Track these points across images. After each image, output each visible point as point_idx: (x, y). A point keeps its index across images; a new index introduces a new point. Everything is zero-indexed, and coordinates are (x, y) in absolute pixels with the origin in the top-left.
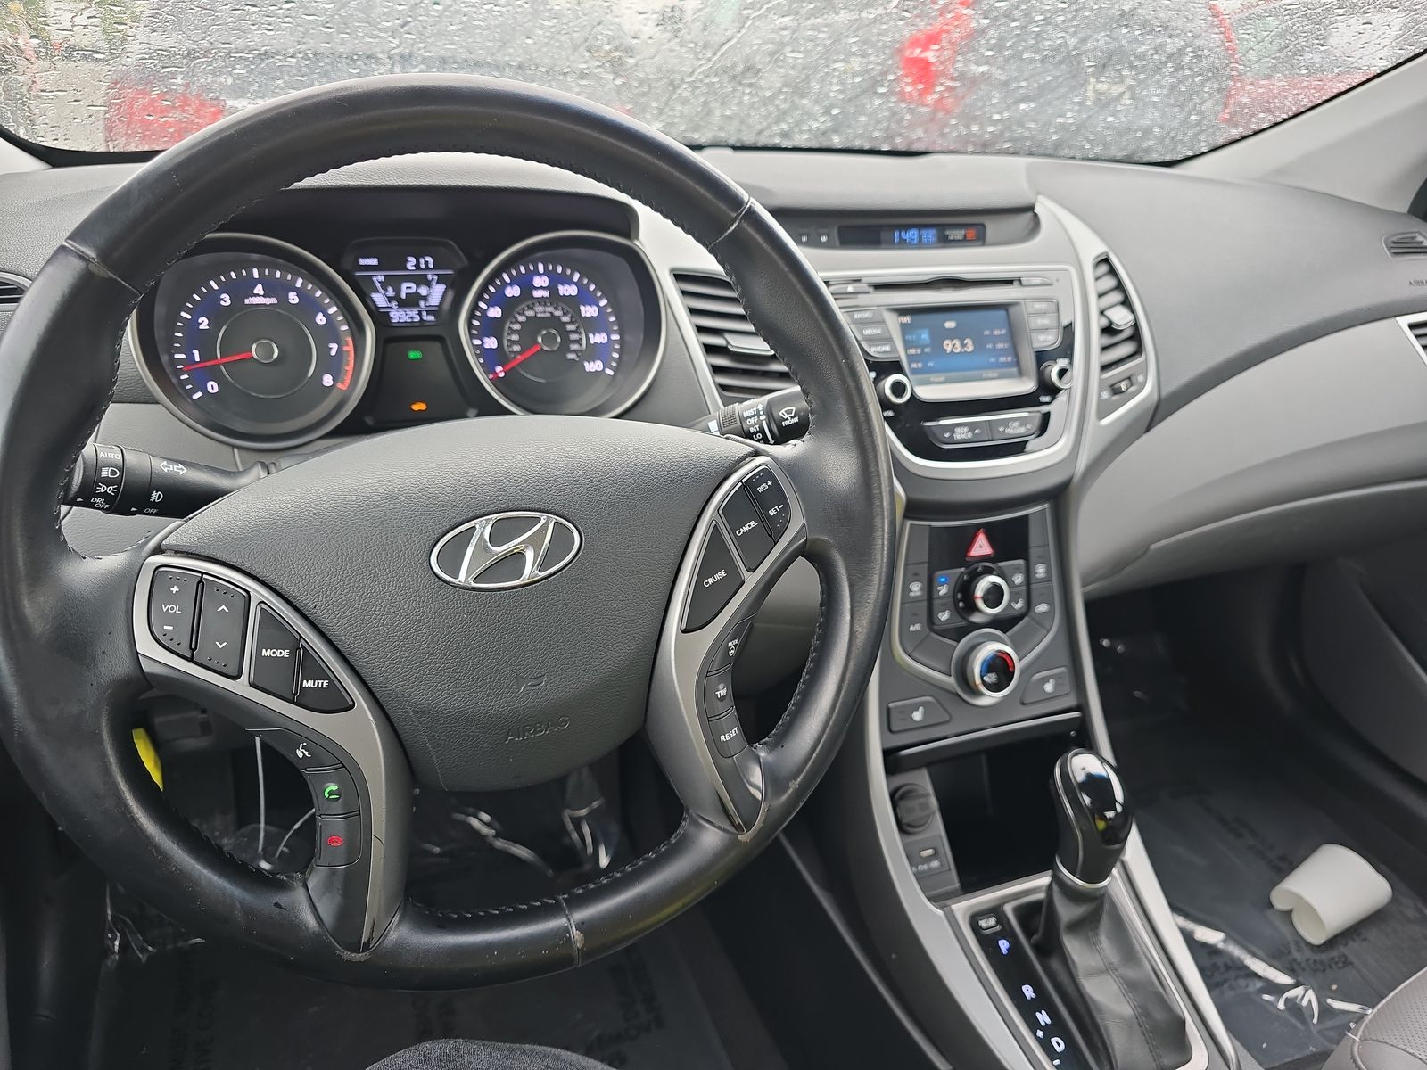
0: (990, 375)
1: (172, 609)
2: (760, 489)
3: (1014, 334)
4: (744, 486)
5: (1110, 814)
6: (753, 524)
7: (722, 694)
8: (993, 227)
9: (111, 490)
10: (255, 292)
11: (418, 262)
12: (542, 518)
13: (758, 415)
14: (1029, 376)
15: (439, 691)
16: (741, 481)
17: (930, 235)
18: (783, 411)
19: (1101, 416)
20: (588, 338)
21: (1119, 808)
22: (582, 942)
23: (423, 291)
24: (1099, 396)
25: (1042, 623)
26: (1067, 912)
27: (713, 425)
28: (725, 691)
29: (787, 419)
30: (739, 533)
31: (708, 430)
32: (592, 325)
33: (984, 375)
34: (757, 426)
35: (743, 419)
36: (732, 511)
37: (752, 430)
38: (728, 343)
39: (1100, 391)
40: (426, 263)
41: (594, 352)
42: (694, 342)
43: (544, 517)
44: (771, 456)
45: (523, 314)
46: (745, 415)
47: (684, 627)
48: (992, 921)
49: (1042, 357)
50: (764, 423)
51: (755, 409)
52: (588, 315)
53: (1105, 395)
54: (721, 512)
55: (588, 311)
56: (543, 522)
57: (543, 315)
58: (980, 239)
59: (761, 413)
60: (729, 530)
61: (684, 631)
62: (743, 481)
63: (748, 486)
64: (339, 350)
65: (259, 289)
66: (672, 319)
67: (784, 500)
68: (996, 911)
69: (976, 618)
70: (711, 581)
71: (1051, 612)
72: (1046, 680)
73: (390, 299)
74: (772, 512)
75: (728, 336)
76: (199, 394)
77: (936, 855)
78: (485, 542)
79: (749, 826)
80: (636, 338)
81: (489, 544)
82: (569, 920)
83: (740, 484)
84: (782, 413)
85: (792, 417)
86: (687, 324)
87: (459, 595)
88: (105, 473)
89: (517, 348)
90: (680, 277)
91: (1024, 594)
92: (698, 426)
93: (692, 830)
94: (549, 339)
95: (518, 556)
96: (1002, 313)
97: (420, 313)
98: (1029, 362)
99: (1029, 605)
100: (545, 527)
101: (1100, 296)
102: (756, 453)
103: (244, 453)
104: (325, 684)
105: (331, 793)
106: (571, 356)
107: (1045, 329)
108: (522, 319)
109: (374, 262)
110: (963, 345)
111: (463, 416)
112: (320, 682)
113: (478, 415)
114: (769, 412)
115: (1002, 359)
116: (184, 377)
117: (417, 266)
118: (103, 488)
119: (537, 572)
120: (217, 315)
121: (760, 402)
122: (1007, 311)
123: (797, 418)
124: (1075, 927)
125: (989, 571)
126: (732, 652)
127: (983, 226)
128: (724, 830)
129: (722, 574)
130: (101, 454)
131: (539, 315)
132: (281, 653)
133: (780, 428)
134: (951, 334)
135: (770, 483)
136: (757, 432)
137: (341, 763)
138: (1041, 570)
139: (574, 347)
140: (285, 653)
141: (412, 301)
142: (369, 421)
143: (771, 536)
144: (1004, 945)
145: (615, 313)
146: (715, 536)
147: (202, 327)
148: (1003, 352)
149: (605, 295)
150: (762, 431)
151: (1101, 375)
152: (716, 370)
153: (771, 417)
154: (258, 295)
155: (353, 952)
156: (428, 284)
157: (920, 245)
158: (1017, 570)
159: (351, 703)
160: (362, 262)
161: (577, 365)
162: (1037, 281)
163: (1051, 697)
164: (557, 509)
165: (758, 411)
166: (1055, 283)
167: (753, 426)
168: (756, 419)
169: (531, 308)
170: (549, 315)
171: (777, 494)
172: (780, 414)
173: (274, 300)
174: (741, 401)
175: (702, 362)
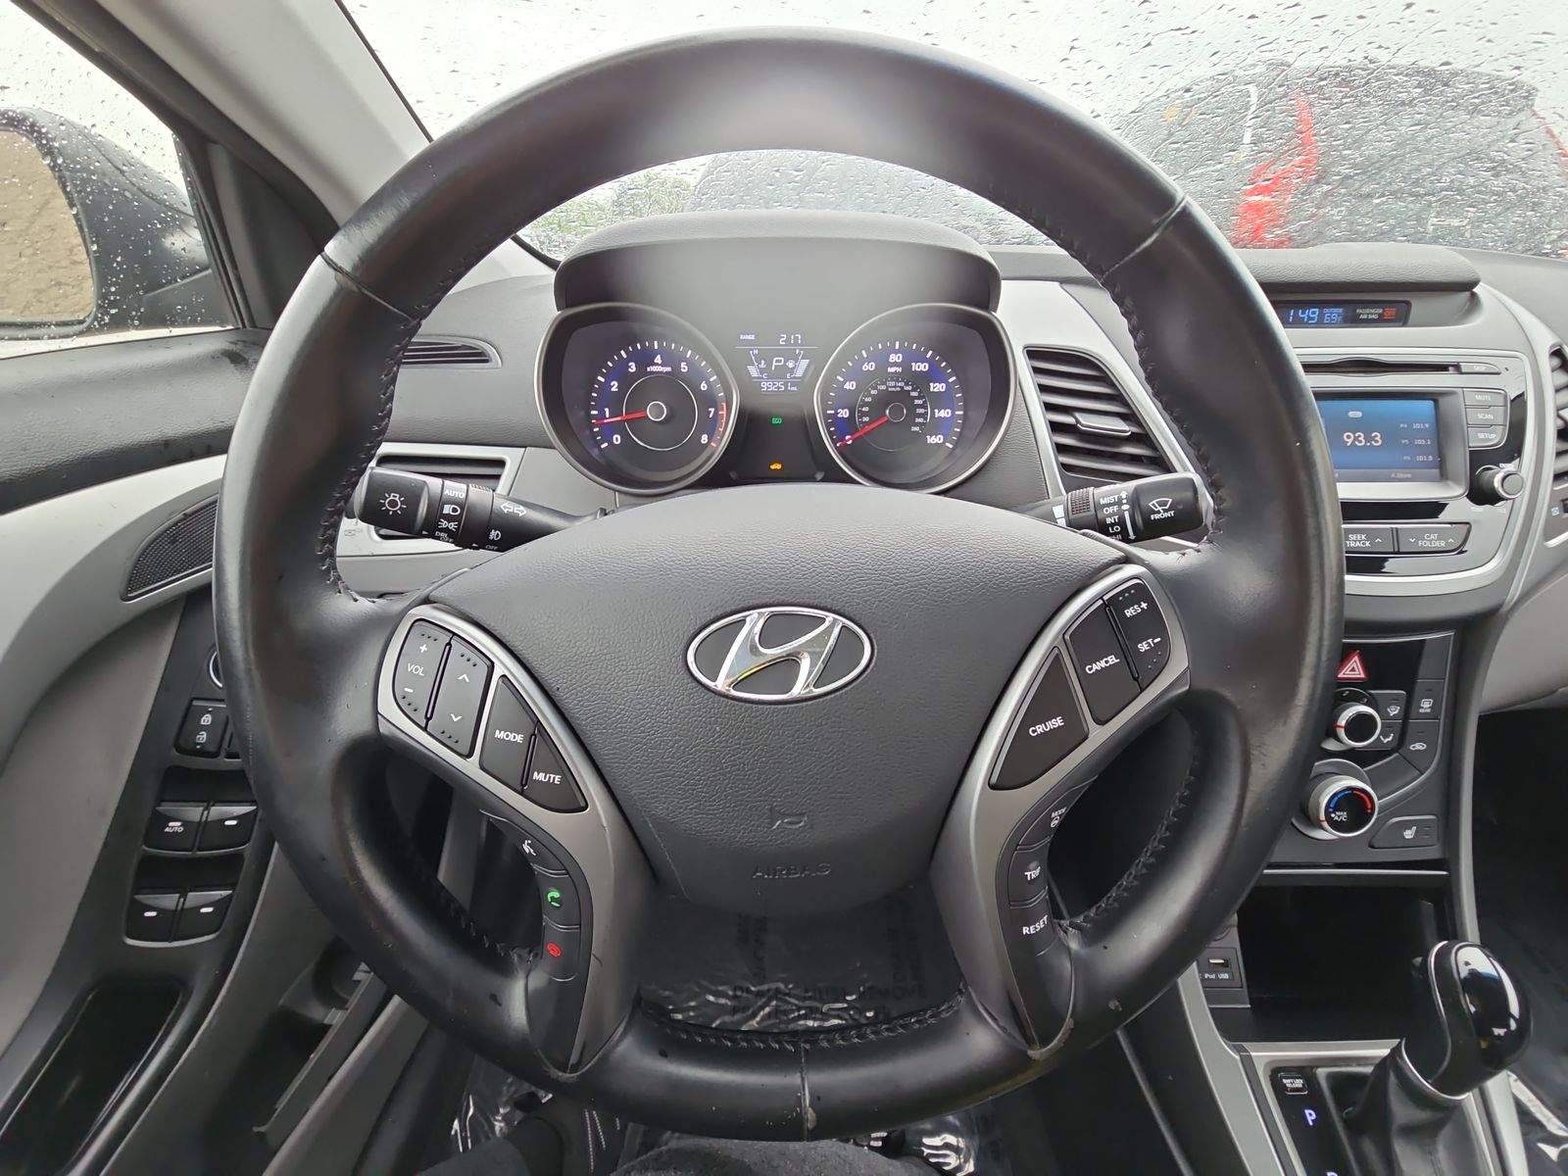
0: (1401, 476)
1: (417, 670)
2: (1129, 612)
3: (1443, 430)
4: (1105, 605)
5: (1499, 1031)
6: (1112, 660)
7: (1033, 876)
8: (1419, 306)
9: (452, 526)
10: (656, 361)
11: (789, 338)
12: (827, 619)
13: (1119, 503)
14: (1456, 481)
15: (681, 808)
16: (1101, 598)
17: (1336, 313)
18: (1154, 502)
19: (1549, 535)
20: (933, 413)
21: (1513, 1025)
22: (814, 1124)
23: (790, 364)
24: (1549, 512)
25: (1415, 763)
26: (1402, 1111)
27: (1059, 511)
28: (1037, 872)
29: (1159, 512)
30: (1090, 669)
31: (1050, 518)
32: (939, 401)
33: (1393, 475)
34: (1116, 517)
35: (1098, 507)
36: (1086, 638)
37: (1109, 521)
38: (1078, 421)
39: (1550, 507)
40: (796, 339)
41: (937, 426)
42: (1040, 419)
43: (830, 617)
44: (1148, 566)
45: (875, 388)
46: (1102, 502)
47: (994, 780)
48: (1299, 1083)
49: (1480, 459)
50: (1127, 514)
51: (1116, 497)
52: (936, 390)
53: (1556, 511)
54: (1067, 637)
55: (938, 387)
56: (827, 624)
57: (893, 389)
58: (1402, 319)
59: (1124, 501)
60: (1076, 662)
61: (993, 787)
62: (1106, 598)
63: (1112, 606)
64: (716, 413)
65: (658, 359)
66: (1021, 394)
67: (1162, 631)
68: (1305, 1070)
69: (1331, 745)
70: (1040, 729)
71: (1428, 754)
72: (1408, 825)
73: (762, 371)
74: (1143, 647)
75: (1077, 415)
76: (606, 445)
77: (1226, 965)
78: (753, 640)
79: (1044, 1042)
80: (980, 415)
81: (758, 645)
82: (803, 1080)
83: (1101, 602)
84: (1153, 504)
85: (1165, 511)
86: (1035, 400)
87: (713, 703)
88: (447, 509)
89: (866, 419)
90: (1033, 353)
91: (1398, 729)
92: (1038, 511)
93: (967, 1017)
94: (897, 412)
95: (791, 662)
96: (1428, 404)
97: (786, 384)
98: (1459, 462)
99: (1401, 741)
100: (828, 631)
101: (1558, 390)
102: (1127, 560)
103: (623, 496)
104: (556, 779)
105: (552, 898)
106: (916, 429)
107: (1487, 426)
108: (873, 392)
109: (752, 337)
110: (1368, 438)
111: (811, 479)
112: (552, 776)
113: (823, 480)
114: (1135, 500)
115: (1420, 458)
116: (596, 430)
117: (788, 342)
118: (444, 524)
119: (812, 688)
120: (626, 380)
121: (1125, 488)
122: (1436, 401)
123: (1172, 512)
124: (1411, 1131)
125: (1356, 699)
126: (1054, 823)
127: (1408, 304)
128: (1009, 1035)
129: (1058, 722)
130: (446, 492)
131: (890, 389)
132: (515, 737)
133: (1147, 520)
134: (1355, 426)
135: (1144, 605)
136: (1115, 524)
137: (565, 869)
138: (1426, 705)
139: (918, 420)
140: (519, 738)
141: (781, 373)
142: (733, 475)
143: (1136, 679)
144: (1310, 1116)
145: (963, 390)
146: (1054, 671)
147: (613, 389)
148: (1421, 450)
149: (955, 373)
150: (1122, 522)
151: (1553, 486)
152: (1061, 449)
153: (1137, 506)
154: (657, 364)
155: (561, 1070)
156: (796, 358)
157: (1320, 324)
158: (1395, 700)
159: (583, 804)
160: (742, 337)
161: (920, 437)
162: (1482, 369)
163: (1408, 845)
164: (847, 610)
165: (1120, 499)
166: (1504, 372)
167: (1110, 516)
168: (1116, 508)
169: (883, 383)
170: (899, 389)
171: (1152, 622)
172: (1150, 504)
173: (669, 369)
174: (1097, 485)
175: (1045, 439)
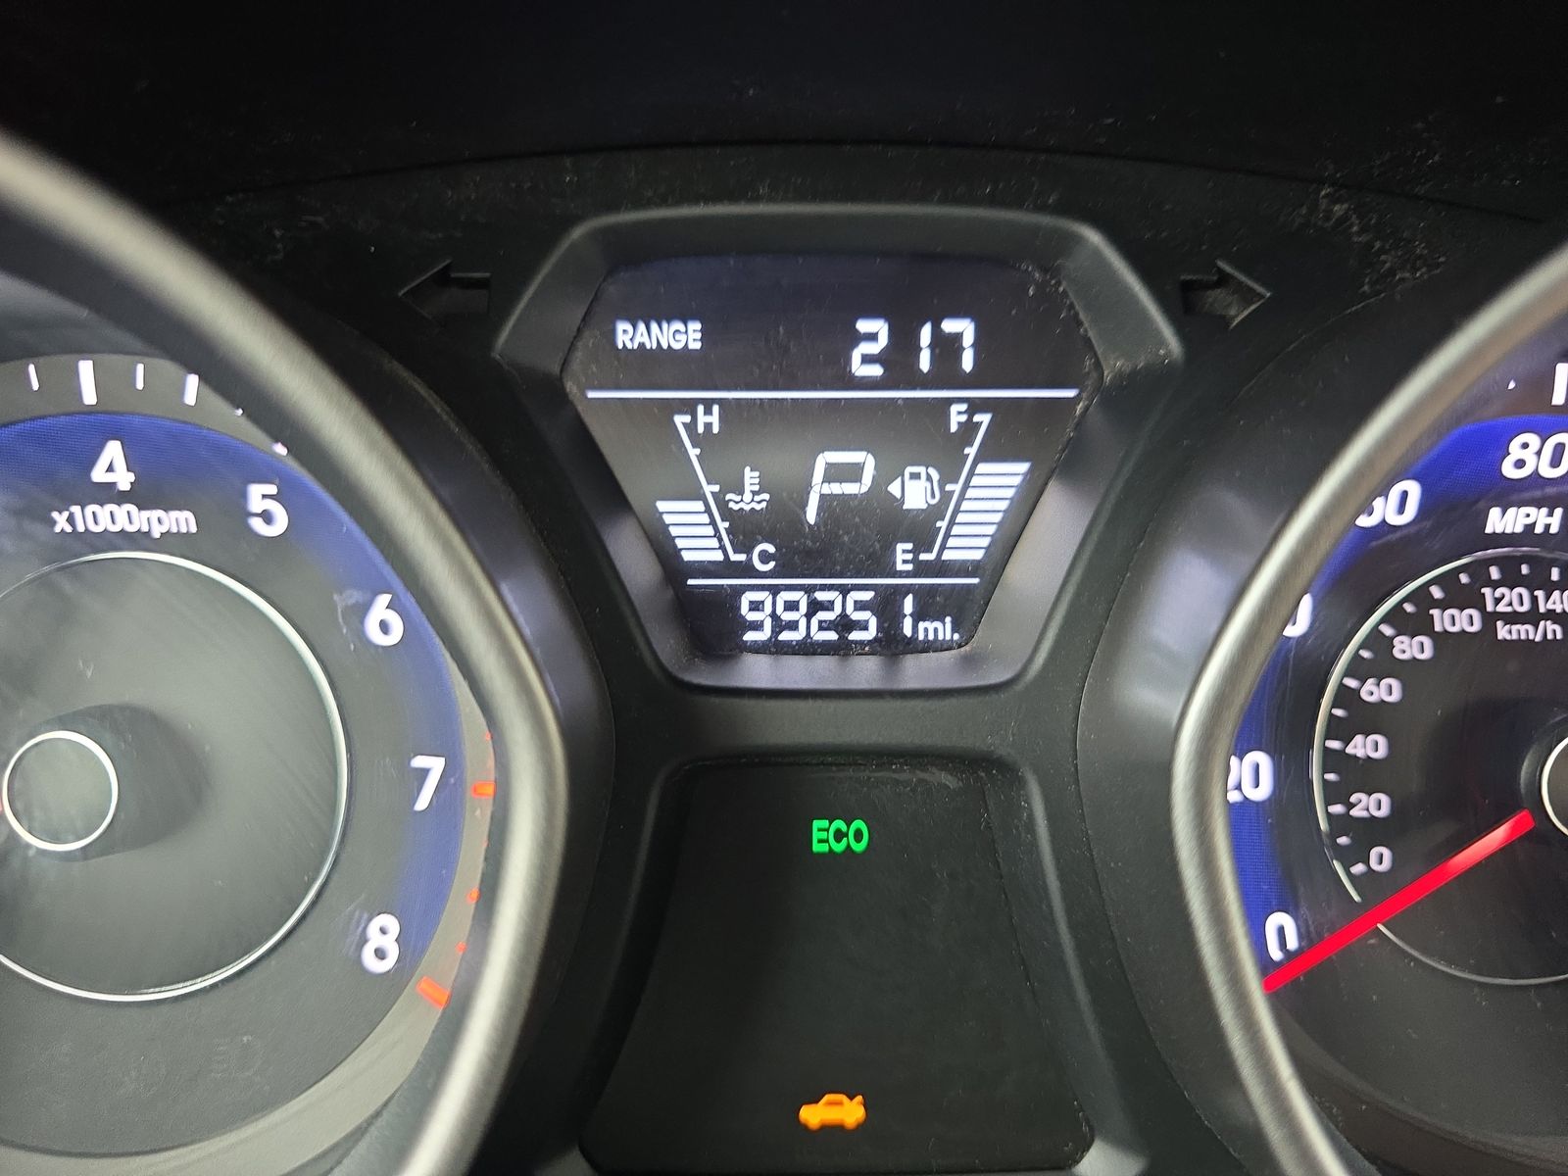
10: (99, 475)
11: (903, 342)
23: (915, 492)
40: (945, 347)
45: (1422, 624)
57: (1523, 631)
65: (112, 465)
97: (885, 606)
108: (1410, 648)
109: (684, 336)
117: (898, 363)
131: (1503, 632)
154: (108, 494)
156: (947, 455)
160: (628, 335)
169: (1462, 597)
